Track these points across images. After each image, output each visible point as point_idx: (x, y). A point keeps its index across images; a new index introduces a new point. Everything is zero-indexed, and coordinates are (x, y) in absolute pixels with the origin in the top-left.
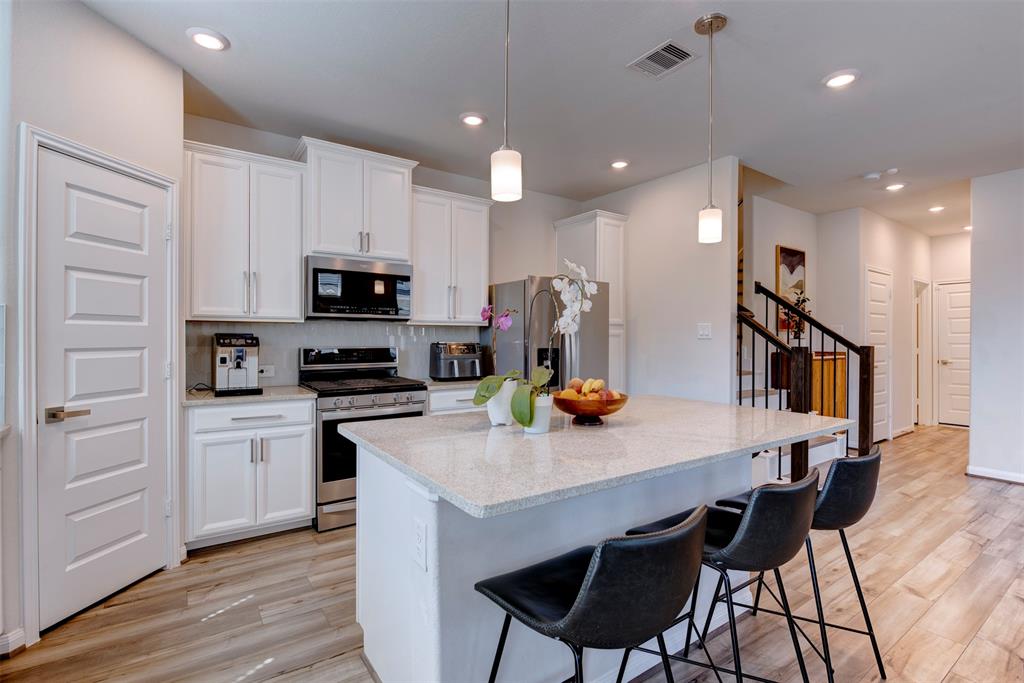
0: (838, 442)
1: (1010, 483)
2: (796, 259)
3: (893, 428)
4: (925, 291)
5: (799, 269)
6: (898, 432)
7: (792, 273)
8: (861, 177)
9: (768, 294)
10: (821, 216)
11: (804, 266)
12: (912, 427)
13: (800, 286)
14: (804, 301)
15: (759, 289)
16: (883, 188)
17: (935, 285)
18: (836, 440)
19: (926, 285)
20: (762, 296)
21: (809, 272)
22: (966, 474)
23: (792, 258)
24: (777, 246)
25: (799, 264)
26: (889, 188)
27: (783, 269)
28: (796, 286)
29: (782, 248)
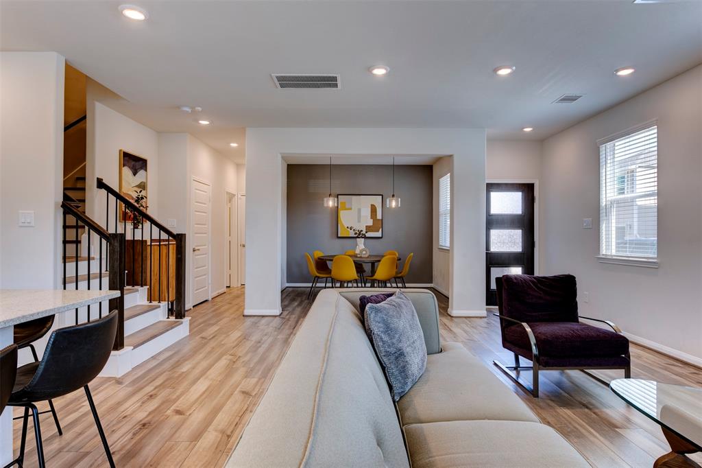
0: (162, 308)
1: (263, 316)
2: (138, 164)
3: (212, 292)
4: (233, 200)
5: (142, 172)
6: (215, 294)
7: (135, 174)
8: (179, 107)
9: (110, 190)
10: (160, 134)
11: (146, 170)
12: (224, 289)
13: (142, 186)
14: (142, 198)
15: (101, 184)
16: (197, 121)
17: (239, 196)
18: (159, 307)
19: (234, 195)
20: (104, 192)
21: (151, 175)
22: (244, 316)
23: (134, 162)
24: (120, 151)
25: (141, 168)
26: (201, 122)
27: (127, 171)
28: (139, 186)
29: (124, 152)
